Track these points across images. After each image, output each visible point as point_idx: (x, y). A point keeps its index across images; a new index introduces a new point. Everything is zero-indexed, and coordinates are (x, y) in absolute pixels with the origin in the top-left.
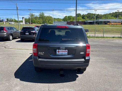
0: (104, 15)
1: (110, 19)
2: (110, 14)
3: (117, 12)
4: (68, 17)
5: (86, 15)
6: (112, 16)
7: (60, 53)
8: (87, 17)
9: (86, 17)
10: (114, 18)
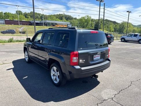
0: (49, 16)
1: (55, 21)
2: (55, 15)
3: (63, 14)
4: (4, 14)
5: (29, 13)
6: (57, 18)
7: (96, 58)
8: (31, 17)
9: (29, 16)
10: (60, 20)
